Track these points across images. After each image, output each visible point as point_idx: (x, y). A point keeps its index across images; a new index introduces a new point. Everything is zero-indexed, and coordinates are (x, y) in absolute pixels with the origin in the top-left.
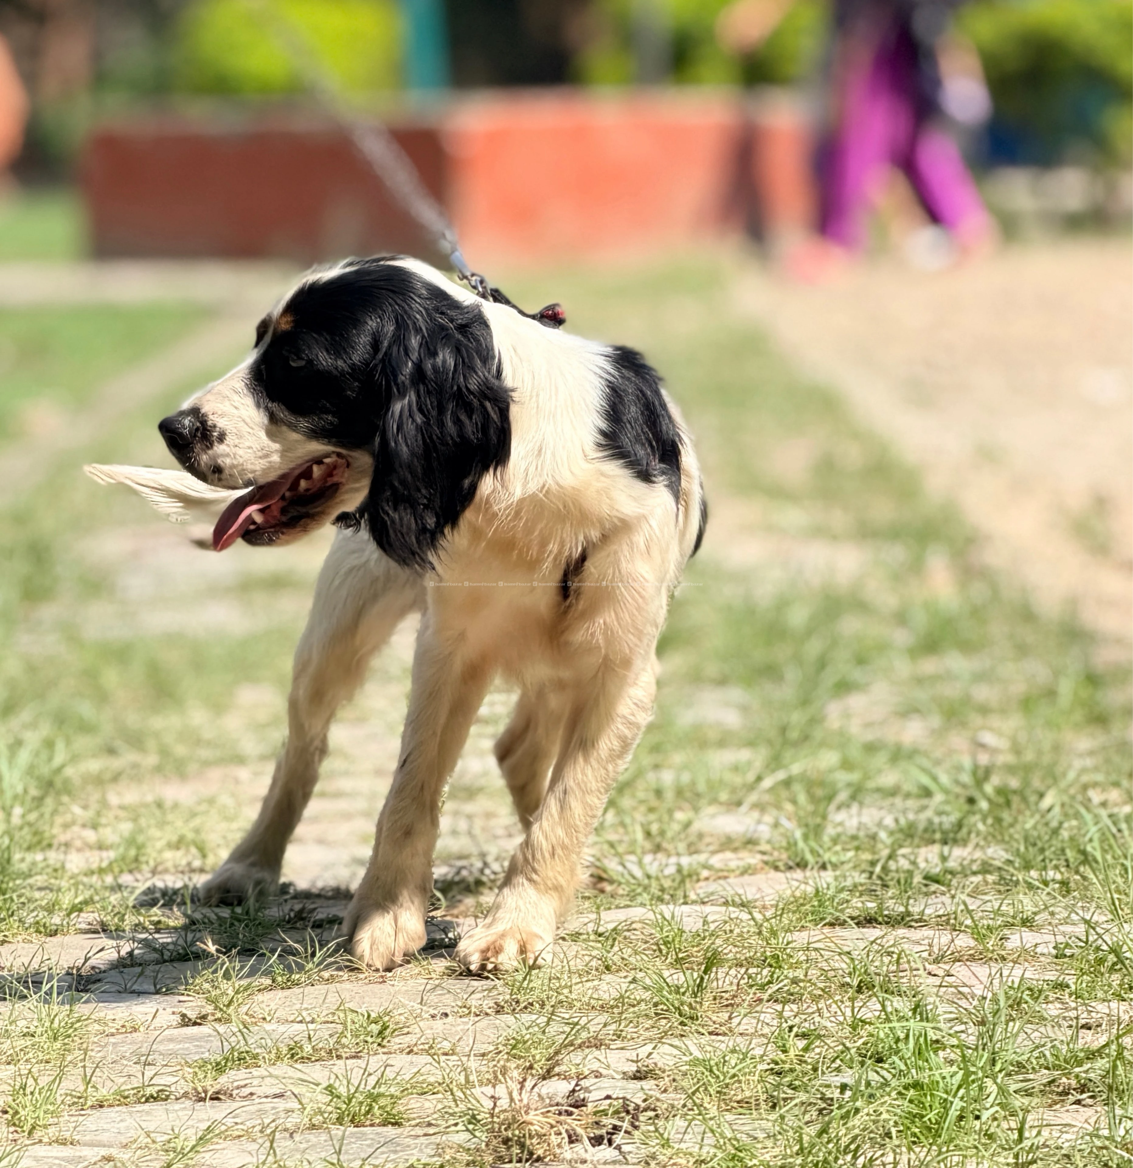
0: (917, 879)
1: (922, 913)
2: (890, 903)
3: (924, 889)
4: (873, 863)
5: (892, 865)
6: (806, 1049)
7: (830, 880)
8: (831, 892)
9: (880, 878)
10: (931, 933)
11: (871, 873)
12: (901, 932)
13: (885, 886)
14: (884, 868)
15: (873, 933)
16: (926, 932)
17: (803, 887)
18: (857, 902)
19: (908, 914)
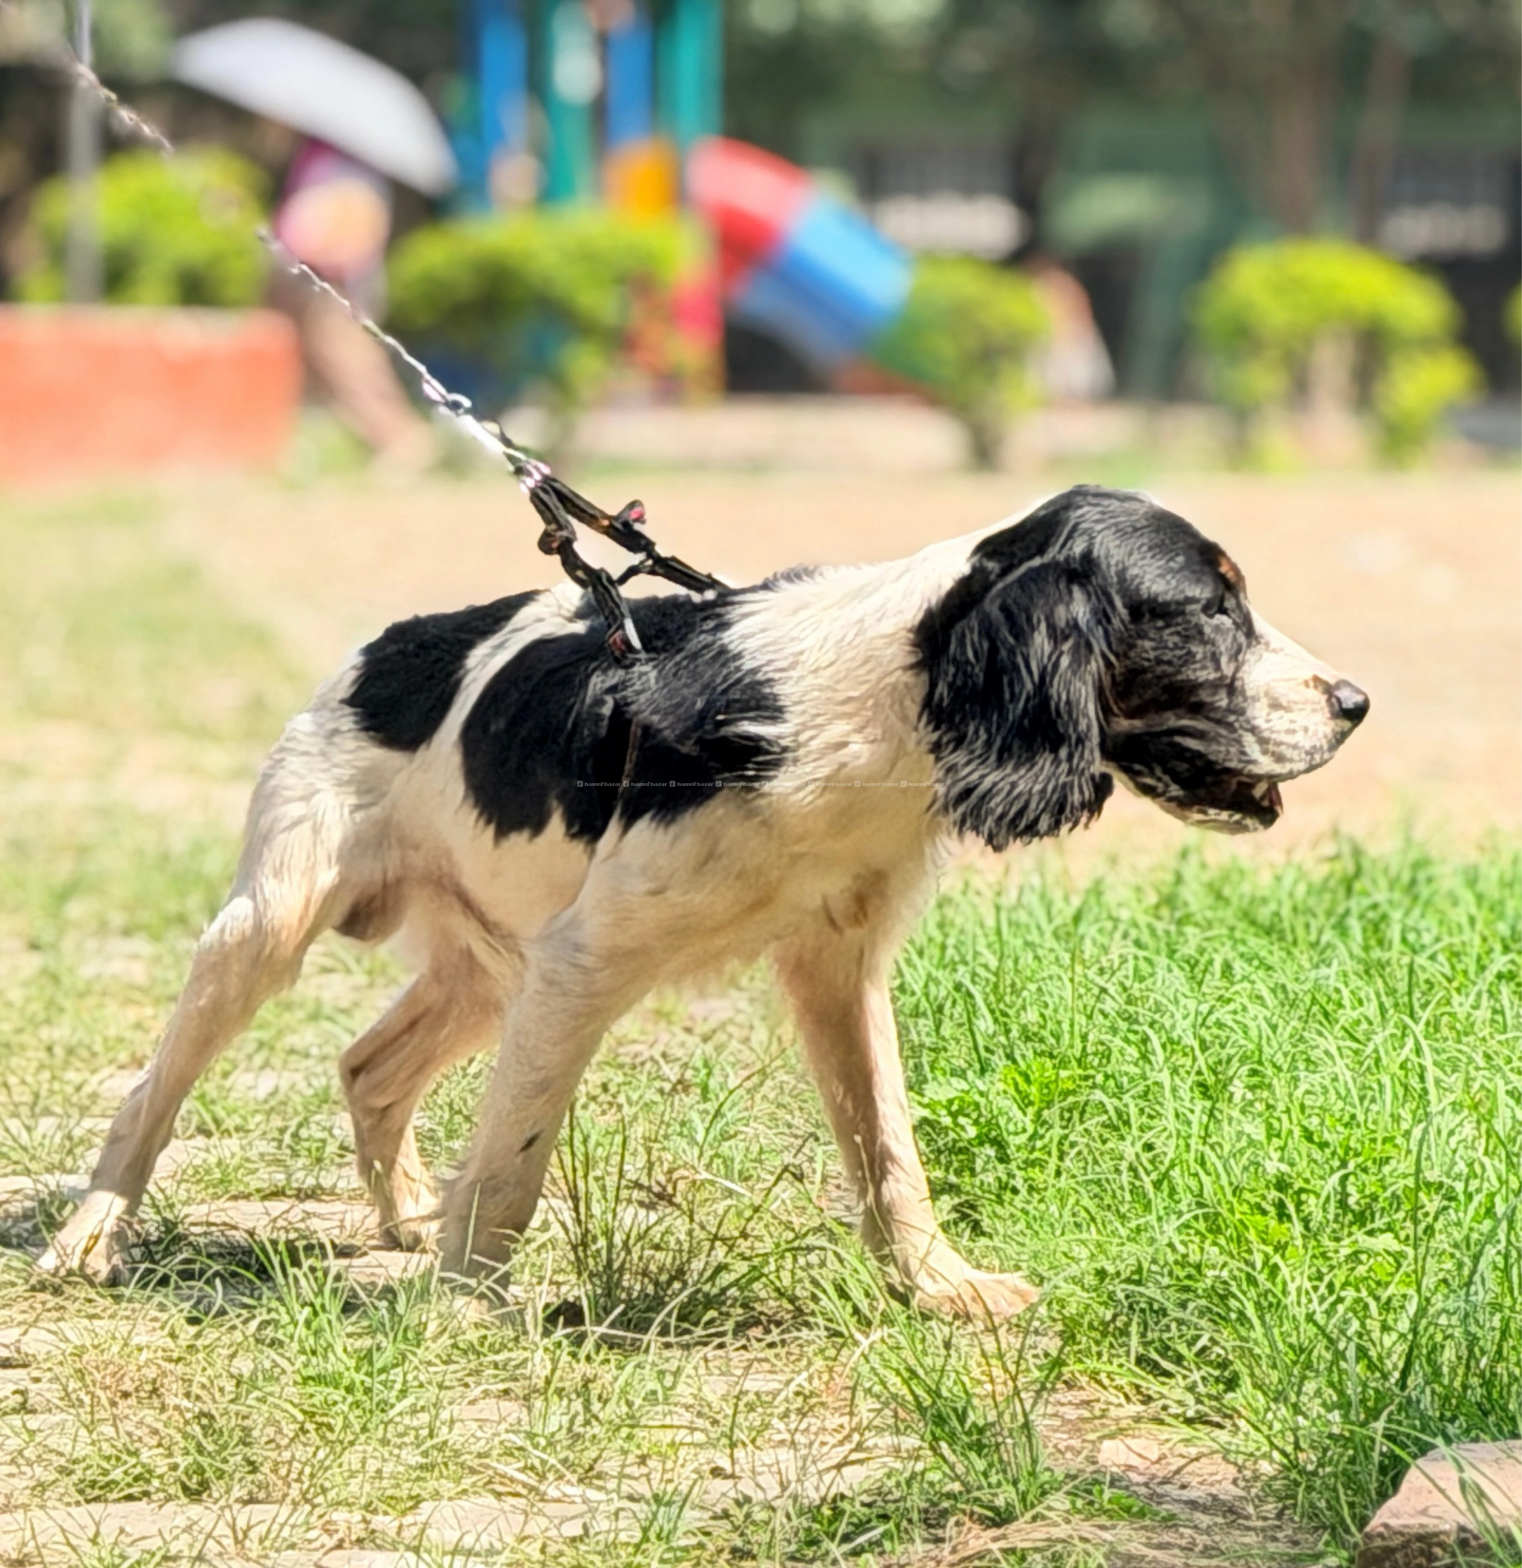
0: (332, 1148)
1: (335, 1186)
2: (300, 1175)
3: (338, 1160)
4: (282, 1131)
5: (304, 1133)
6: (198, 1336)
7: (236, 1149)
8: (236, 1161)
9: (290, 1147)
10: (343, 1207)
11: (280, 1141)
12: (310, 1206)
13: (295, 1154)
14: (295, 1136)
15: (277, 1207)
16: (338, 1206)
17: (203, 1155)
18: (263, 1173)
19: (319, 1186)
